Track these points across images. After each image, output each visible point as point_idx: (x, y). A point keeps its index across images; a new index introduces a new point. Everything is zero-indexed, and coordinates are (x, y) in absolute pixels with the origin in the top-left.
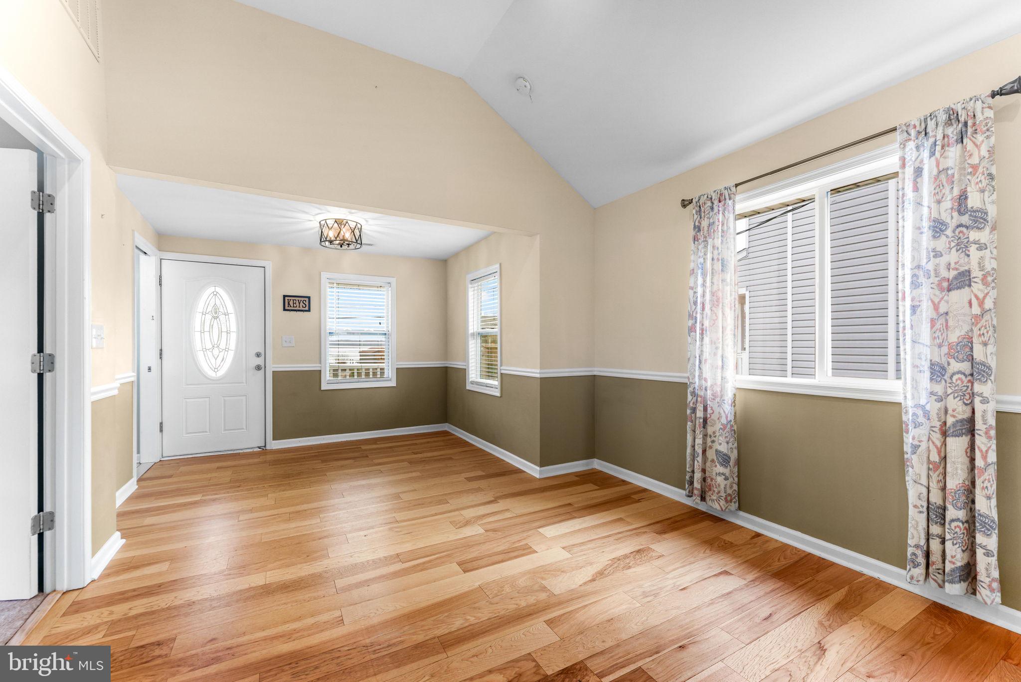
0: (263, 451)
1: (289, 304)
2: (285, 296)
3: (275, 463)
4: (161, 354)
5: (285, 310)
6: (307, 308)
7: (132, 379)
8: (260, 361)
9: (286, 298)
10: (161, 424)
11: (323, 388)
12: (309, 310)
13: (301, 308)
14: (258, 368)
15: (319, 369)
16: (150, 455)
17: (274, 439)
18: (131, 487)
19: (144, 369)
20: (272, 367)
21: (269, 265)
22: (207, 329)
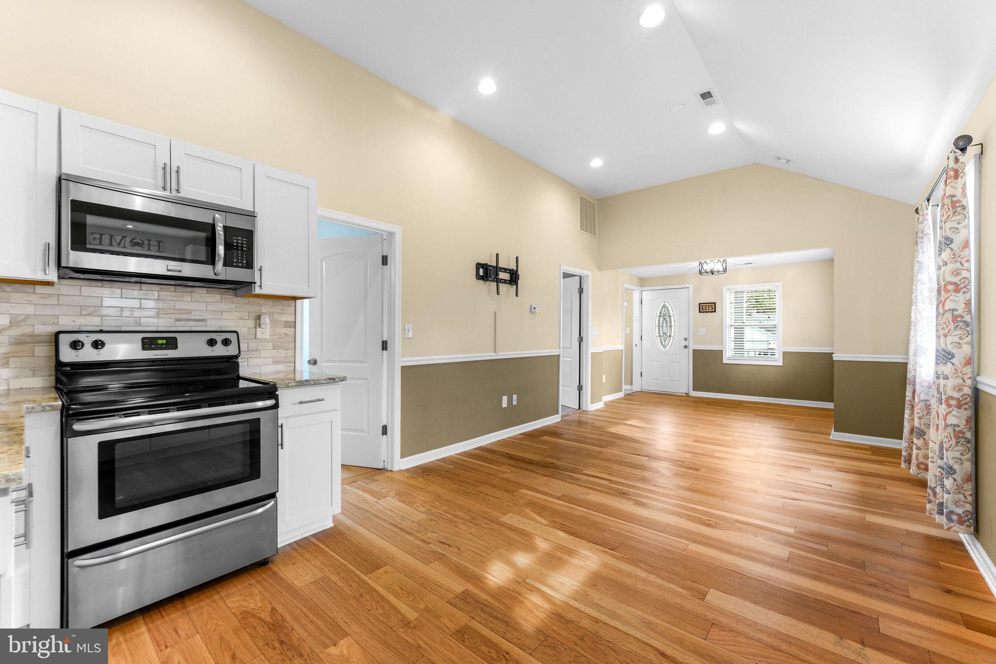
0: (687, 395)
1: (702, 308)
2: (700, 304)
3: (695, 402)
4: (641, 338)
5: (700, 312)
6: (713, 310)
7: (622, 349)
8: (686, 343)
9: (701, 305)
10: (641, 373)
11: (725, 361)
12: (715, 311)
13: (710, 310)
14: (686, 347)
15: (721, 349)
16: (636, 387)
17: (694, 390)
18: (620, 395)
19: (634, 345)
20: (693, 346)
21: (691, 286)
22: (661, 325)
